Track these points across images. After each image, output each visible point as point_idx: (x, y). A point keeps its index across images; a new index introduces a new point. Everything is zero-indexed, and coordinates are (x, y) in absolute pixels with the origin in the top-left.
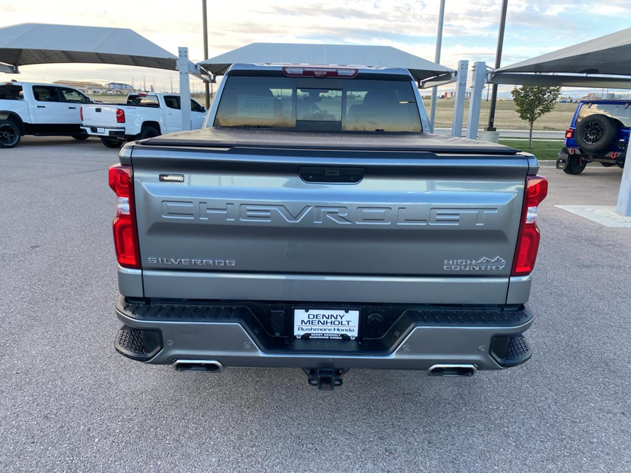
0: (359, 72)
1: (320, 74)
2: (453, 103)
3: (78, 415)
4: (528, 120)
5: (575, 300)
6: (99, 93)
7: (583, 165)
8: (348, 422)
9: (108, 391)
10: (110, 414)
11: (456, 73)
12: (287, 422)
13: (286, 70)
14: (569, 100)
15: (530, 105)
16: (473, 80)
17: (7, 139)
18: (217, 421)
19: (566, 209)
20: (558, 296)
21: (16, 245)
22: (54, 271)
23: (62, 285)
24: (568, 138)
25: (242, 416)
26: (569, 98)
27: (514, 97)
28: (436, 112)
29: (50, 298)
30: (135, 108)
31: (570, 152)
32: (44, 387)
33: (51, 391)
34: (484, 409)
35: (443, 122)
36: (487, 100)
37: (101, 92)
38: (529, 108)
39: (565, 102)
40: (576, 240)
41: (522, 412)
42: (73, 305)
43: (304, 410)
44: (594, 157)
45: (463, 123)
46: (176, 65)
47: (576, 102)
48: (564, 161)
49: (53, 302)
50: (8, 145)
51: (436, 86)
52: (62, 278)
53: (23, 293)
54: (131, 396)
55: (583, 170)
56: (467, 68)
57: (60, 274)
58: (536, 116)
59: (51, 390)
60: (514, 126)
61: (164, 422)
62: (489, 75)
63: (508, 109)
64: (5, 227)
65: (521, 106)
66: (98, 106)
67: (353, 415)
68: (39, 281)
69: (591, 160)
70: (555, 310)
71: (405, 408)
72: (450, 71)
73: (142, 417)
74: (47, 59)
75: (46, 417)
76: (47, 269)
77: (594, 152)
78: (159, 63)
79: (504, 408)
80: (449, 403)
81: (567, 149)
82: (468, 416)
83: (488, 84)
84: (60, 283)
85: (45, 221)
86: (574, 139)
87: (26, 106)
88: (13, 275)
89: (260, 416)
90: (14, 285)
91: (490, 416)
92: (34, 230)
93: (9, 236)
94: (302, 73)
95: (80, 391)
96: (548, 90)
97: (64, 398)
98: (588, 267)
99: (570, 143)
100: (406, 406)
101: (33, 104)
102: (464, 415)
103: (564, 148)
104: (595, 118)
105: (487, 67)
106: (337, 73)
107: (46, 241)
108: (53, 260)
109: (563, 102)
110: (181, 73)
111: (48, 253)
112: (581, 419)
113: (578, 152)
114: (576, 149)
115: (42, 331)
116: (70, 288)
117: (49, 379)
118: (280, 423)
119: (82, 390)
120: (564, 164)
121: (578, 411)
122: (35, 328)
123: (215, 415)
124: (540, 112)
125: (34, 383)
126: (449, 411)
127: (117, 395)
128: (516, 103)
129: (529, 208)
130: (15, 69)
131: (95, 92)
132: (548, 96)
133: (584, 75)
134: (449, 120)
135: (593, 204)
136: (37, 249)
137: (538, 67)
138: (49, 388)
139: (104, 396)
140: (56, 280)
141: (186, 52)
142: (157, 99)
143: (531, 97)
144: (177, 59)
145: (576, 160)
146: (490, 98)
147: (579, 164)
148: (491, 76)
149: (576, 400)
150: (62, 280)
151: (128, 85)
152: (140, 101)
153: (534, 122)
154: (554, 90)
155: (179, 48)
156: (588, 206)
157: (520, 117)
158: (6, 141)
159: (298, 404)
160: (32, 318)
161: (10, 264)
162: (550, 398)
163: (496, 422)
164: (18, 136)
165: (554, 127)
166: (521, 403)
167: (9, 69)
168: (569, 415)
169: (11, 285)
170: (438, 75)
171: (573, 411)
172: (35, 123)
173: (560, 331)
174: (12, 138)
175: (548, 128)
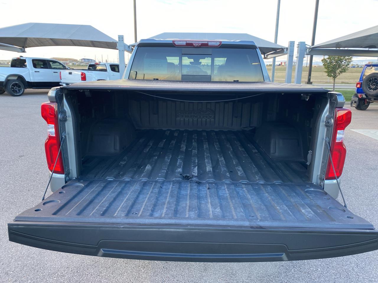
0: (222, 43)
1: (197, 45)
2: (286, 68)
3: (28, 272)
4: (332, 77)
5: (367, 192)
6: (75, 64)
7: (367, 104)
8: (212, 279)
9: (51, 255)
10: (50, 271)
11: (287, 49)
12: (170, 279)
13: (175, 42)
14: (357, 66)
15: (333, 68)
16: (298, 53)
17: (16, 91)
18: (122, 277)
19: (358, 132)
20: (356, 189)
21: (10, 155)
22: (30, 171)
23: (34, 181)
24: (358, 88)
25: (139, 274)
26: (357, 65)
27: (323, 63)
28: (275, 74)
29: (25, 190)
30: (92, 72)
31: (359, 96)
32: (9, 251)
33: (14, 255)
34: (307, 270)
35: (280, 79)
36: (307, 67)
37: (77, 64)
38: (332, 70)
39: (354, 67)
40: (365, 151)
41: (333, 273)
42: (38, 194)
43: (182, 270)
44: (375, 99)
45: (292, 80)
46: (117, 45)
47: (361, 67)
48: (355, 102)
49: (26, 192)
50: (17, 94)
51: (275, 57)
52: (35, 176)
53: (8, 186)
54: (66, 259)
55: (367, 107)
56: (294, 46)
57: (34, 174)
58: (337, 75)
59: (13, 253)
60: (323, 82)
61: (85, 278)
62: (308, 49)
63: (319, 72)
64: (5, 144)
65: (328, 69)
66: (70, 71)
67: (216, 274)
68: (20, 178)
69: (372, 101)
70: (354, 199)
71: (252, 269)
72: (284, 48)
73: (71, 274)
74: (42, 44)
75: (7, 273)
76: (26, 170)
77: (375, 96)
78: (108, 45)
79: (321, 270)
80: (282, 266)
81: (357, 95)
82: (296, 276)
83: (307, 55)
84: (33, 180)
85: (31, 140)
86: (361, 88)
87: (28, 71)
88: (5, 174)
89: (151, 274)
90: (4, 181)
91: (312, 276)
92: (23, 146)
93: (7, 150)
94: (185, 44)
95: (32, 254)
96: (345, 59)
97: (21, 259)
98: (375, 169)
99: (359, 91)
100: (252, 268)
101: (32, 70)
102: (293, 275)
103: (355, 94)
104: (374, 75)
105: (306, 45)
106: (208, 44)
107: (29, 152)
108: (31, 164)
109: (353, 67)
110: (119, 51)
111: (29, 160)
112: (376, 278)
113: (364, 96)
114: (363, 95)
115: (15, 212)
116: (38, 183)
117: (14, 245)
118: (165, 279)
119: (34, 253)
120: (356, 104)
121: (373, 272)
122: (12, 209)
123: (121, 273)
124: (340, 72)
125: (3, 248)
126: (282, 272)
127: (56, 258)
128: (325, 67)
129: (338, 131)
130: (23, 50)
131: (73, 64)
132: (344, 62)
133: (367, 49)
134: (284, 79)
135: (375, 129)
136: (22, 158)
137: (338, 45)
138: (12, 252)
139: (47, 258)
140: (30, 177)
141: (123, 38)
142: (105, 66)
143: (333, 63)
144: (117, 43)
145: (363, 101)
146: (308, 65)
147: (365, 104)
148: (309, 50)
149: (372, 264)
150: (35, 177)
151: (93, 60)
152: (96, 68)
153: (336, 79)
154: (348, 59)
155: (119, 36)
156: (372, 130)
157: (327, 75)
158: (16, 92)
159: (179, 266)
160: (10, 203)
161: (4, 167)
162: (353, 262)
163: (316, 280)
164: (23, 89)
165: (348, 82)
166: (333, 266)
167: (20, 50)
168: (367, 275)
169: (2, 181)
170: (276, 50)
171: (370, 273)
172: (34, 81)
173: (358, 213)
174: (19, 90)
175: (344, 83)
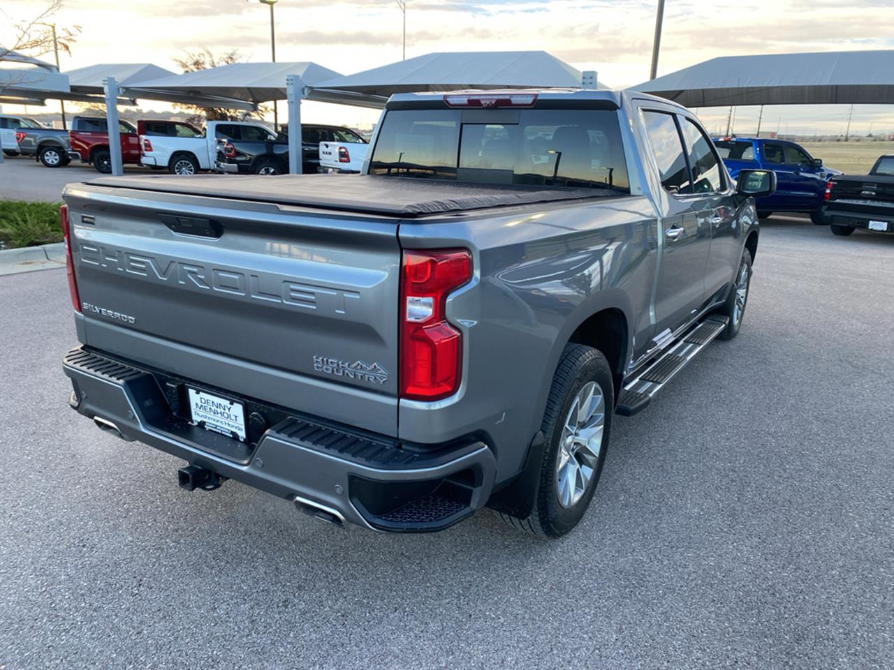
0: (539, 98)
13: (448, 99)
94: (466, 102)
106: (510, 101)
129: (408, 298)
